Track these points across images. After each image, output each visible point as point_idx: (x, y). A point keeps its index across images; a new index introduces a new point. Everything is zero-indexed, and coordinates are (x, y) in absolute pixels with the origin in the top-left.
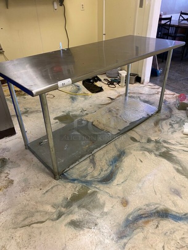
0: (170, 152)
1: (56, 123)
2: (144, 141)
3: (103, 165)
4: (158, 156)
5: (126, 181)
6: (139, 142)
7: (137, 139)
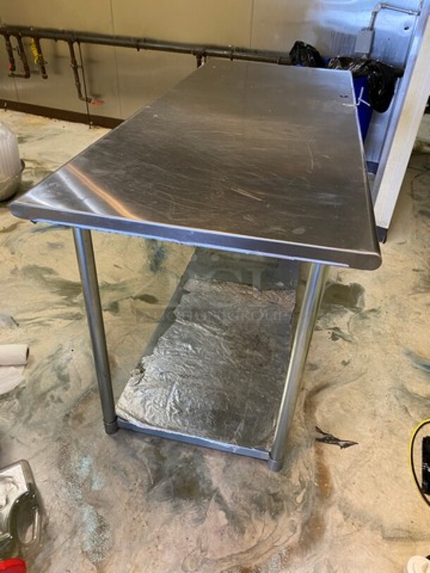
2: (125, 304)
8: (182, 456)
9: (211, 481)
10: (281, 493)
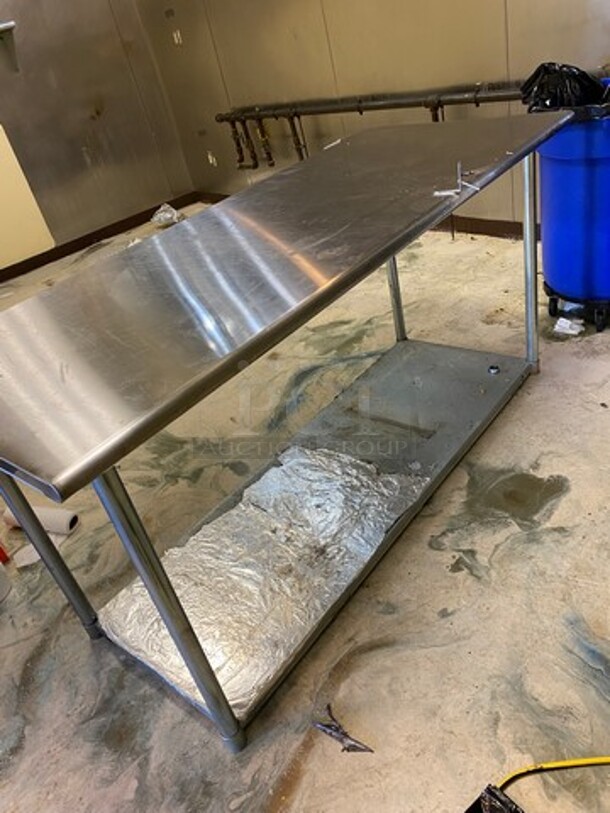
2: (210, 472)
3: (318, 392)
6: (225, 466)
7: (231, 472)
8: (142, 692)
9: (151, 735)
10: (218, 785)
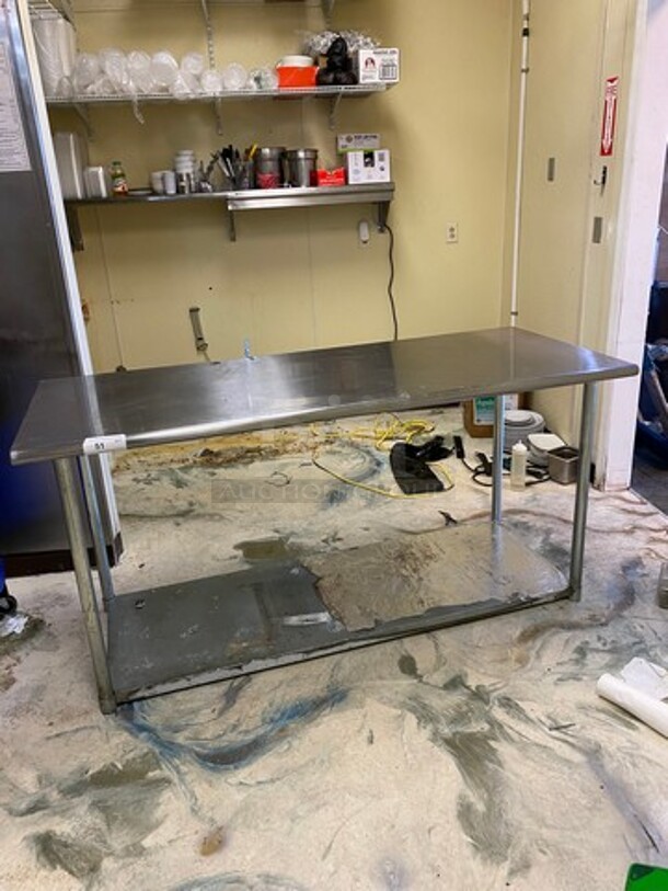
0: (492, 743)
1: (231, 558)
2: (439, 678)
3: (251, 713)
4: (440, 742)
5: (272, 781)
6: (420, 677)
7: (419, 666)
